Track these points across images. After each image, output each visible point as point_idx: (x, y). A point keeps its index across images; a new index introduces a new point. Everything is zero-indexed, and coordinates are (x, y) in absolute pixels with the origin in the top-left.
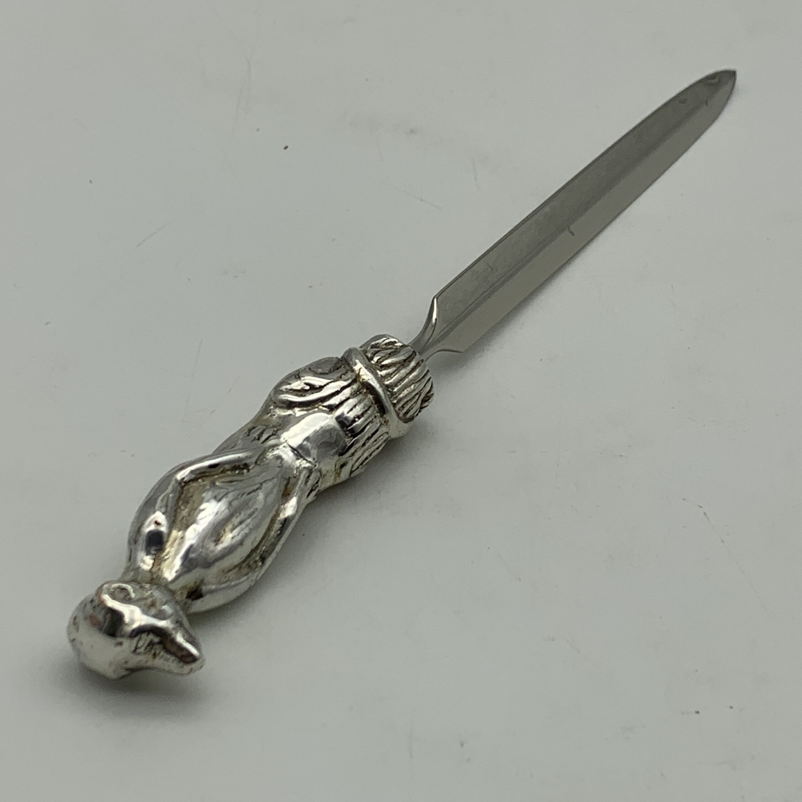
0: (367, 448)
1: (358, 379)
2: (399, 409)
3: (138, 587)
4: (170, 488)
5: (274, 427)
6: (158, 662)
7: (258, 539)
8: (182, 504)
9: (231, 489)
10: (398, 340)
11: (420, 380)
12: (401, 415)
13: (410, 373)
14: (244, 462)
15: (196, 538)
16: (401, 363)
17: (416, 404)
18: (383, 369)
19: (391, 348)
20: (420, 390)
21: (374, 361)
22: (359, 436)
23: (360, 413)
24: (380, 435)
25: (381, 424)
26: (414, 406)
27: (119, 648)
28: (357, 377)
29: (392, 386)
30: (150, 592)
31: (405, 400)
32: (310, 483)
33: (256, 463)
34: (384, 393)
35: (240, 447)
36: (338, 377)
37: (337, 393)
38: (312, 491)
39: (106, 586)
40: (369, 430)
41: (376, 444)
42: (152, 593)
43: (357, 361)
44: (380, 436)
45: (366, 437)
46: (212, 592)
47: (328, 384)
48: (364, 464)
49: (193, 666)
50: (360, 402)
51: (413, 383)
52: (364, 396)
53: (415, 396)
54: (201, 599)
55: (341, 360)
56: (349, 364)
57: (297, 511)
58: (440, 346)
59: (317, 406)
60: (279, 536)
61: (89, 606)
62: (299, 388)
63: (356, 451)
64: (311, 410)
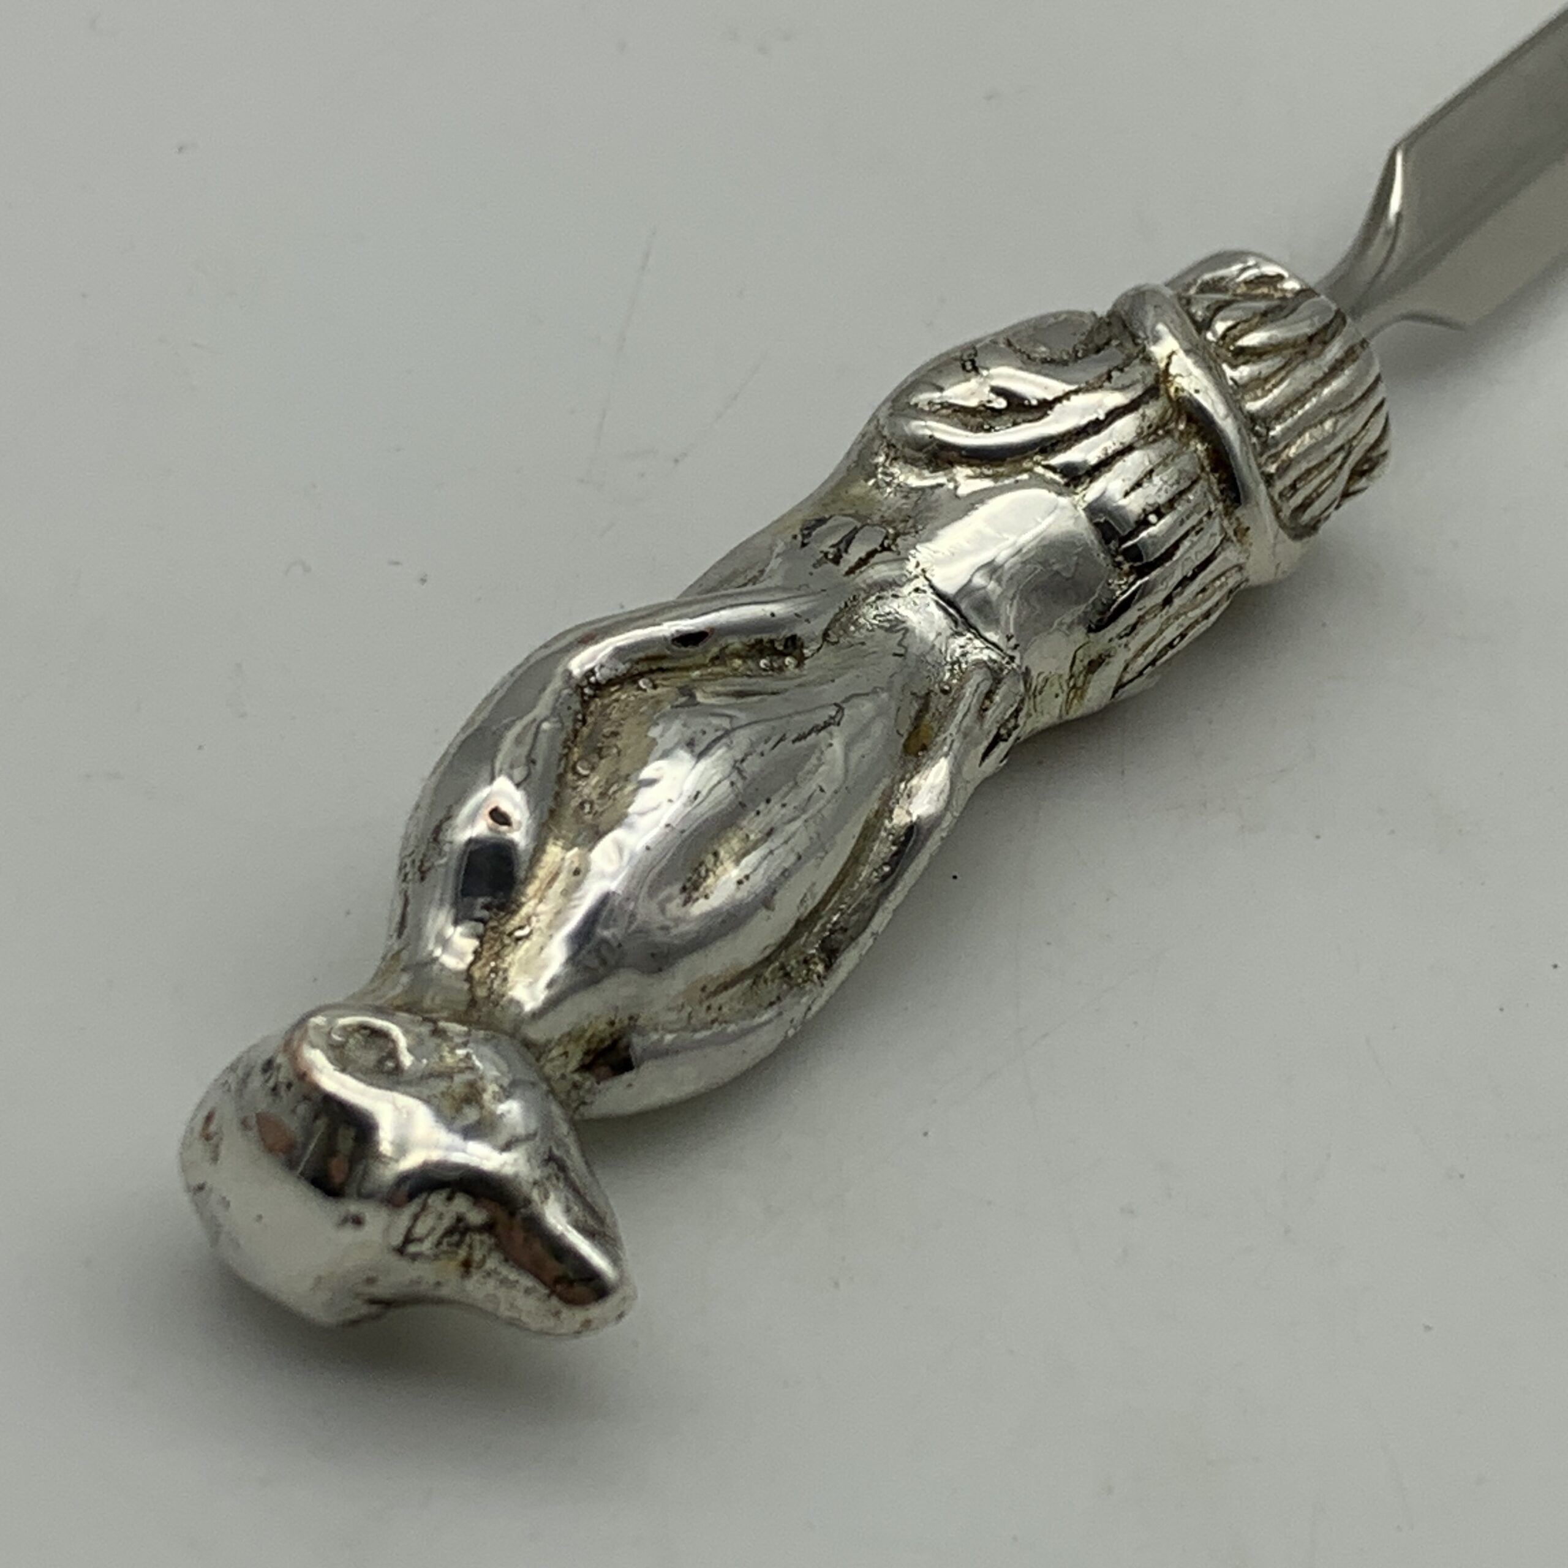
0: (1177, 611)
1: (1162, 386)
2: (1281, 495)
3: (425, 1029)
4: (547, 699)
5: (885, 522)
6: (477, 1288)
7: (821, 891)
8: (580, 759)
9: (742, 717)
10: (1287, 270)
11: (1353, 406)
12: (1286, 513)
13: (1325, 380)
14: (786, 633)
15: (621, 877)
16: (1299, 346)
17: (1334, 481)
18: (1241, 359)
19: (1265, 297)
20: (1351, 436)
21: (1214, 333)
22: (1154, 574)
23: (1162, 499)
24: (1217, 573)
25: (1226, 539)
26: (1326, 488)
27: (349, 1235)
28: (1161, 379)
29: (1264, 420)
30: (461, 1052)
31: (1304, 466)
32: (993, 714)
33: (825, 635)
34: (1243, 441)
35: (777, 580)
36: (1099, 377)
37: (1095, 427)
38: (997, 739)
39: (319, 1020)
40: (1190, 554)
41: (1204, 601)
42: (468, 1056)
43: (1161, 327)
44: (1218, 578)
45: (1177, 577)
46: (661, 1053)
47: (1067, 396)
48: (1158, 663)
49: (595, 1311)
50: (1164, 462)
51: (1331, 414)
52: (1176, 446)
53: (1333, 456)
54: (627, 1077)
55: (1109, 324)
56: (1134, 337)
57: (948, 803)
58: (1406, 303)
59: (1027, 464)
60: (887, 882)
61: (256, 1080)
62: (973, 403)
63: (1141, 620)
64: (1008, 476)
